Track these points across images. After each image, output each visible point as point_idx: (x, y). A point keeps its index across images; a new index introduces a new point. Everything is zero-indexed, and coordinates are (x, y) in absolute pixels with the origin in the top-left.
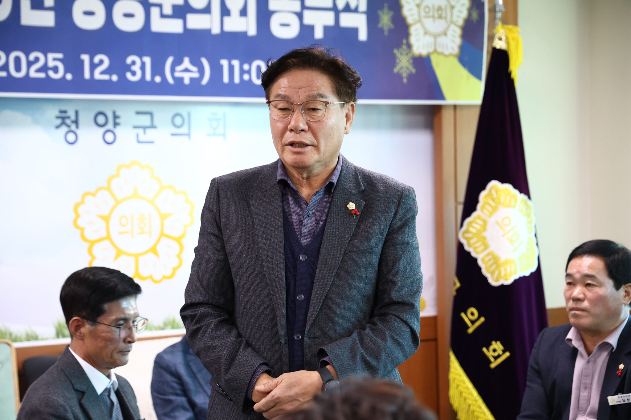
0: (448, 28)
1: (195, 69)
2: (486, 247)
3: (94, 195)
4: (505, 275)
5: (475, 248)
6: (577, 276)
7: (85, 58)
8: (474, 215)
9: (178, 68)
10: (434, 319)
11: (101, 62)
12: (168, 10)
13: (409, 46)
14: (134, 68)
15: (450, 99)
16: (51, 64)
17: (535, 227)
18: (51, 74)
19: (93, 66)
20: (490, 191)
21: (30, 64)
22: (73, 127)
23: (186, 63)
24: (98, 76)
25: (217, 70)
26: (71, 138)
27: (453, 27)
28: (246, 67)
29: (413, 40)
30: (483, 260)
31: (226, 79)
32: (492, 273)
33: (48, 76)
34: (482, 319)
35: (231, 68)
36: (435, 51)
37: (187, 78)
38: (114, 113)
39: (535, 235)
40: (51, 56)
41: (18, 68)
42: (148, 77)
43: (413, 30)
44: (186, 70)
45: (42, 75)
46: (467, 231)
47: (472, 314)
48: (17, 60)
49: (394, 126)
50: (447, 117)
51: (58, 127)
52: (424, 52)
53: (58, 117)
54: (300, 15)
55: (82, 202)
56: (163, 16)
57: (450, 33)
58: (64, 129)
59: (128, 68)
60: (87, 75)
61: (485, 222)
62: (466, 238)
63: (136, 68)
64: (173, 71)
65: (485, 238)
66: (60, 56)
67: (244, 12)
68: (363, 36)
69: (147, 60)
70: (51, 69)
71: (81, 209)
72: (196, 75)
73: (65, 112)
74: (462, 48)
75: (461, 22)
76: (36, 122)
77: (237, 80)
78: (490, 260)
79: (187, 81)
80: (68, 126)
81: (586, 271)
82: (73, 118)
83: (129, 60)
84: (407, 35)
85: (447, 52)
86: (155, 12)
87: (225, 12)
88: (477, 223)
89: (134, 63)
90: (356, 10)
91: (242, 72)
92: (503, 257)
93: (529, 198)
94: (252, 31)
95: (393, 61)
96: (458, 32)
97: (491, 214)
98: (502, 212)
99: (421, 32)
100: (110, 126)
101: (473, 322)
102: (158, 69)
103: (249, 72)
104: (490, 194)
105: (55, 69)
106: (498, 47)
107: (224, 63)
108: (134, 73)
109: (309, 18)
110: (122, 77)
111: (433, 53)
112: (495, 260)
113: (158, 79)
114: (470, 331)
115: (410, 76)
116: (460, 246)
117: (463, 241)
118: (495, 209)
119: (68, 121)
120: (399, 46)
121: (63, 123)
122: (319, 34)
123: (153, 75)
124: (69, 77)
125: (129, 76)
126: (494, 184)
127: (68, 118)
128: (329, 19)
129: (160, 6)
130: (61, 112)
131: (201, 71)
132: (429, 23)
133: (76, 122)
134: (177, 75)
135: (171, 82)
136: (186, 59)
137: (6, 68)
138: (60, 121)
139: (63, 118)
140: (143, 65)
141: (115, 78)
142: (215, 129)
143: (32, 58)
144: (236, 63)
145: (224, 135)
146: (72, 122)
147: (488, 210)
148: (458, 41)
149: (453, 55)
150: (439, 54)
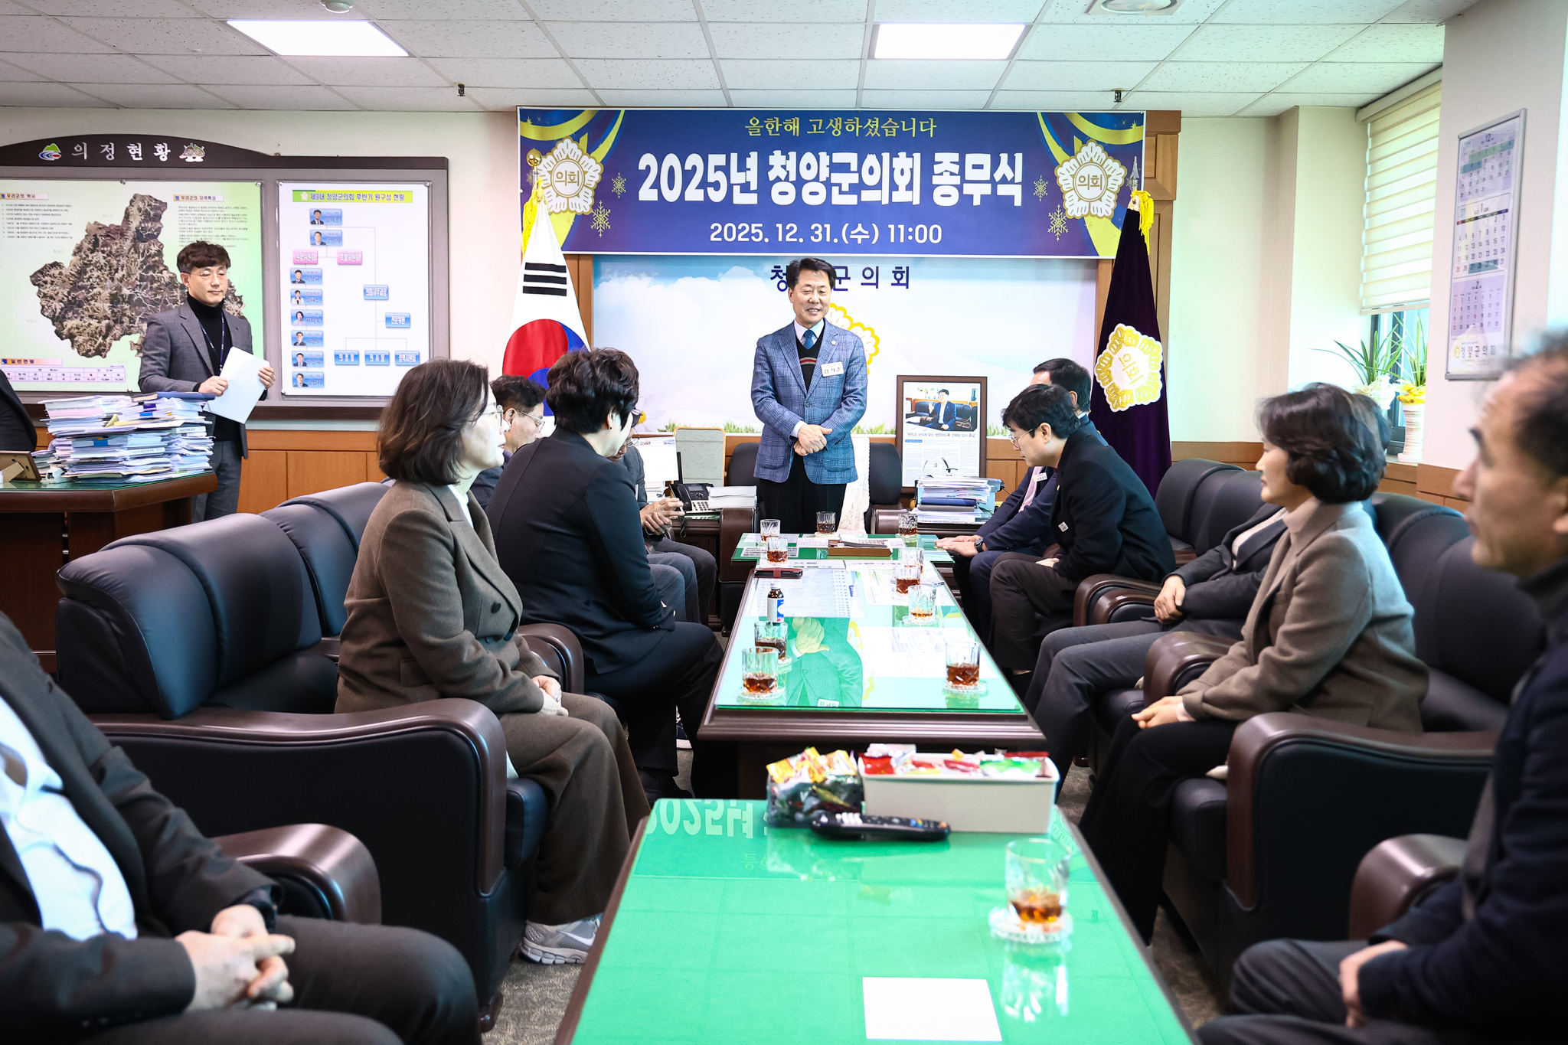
0: (1103, 194)
1: (867, 232)
2: (1112, 379)
4: (1123, 403)
7: (780, 226)
8: (1105, 351)
9: (852, 232)
11: (792, 229)
12: (845, 188)
13: (1064, 210)
14: (816, 232)
16: (754, 231)
18: (753, 238)
19: (785, 232)
20: (1117, 331)
21: (738, 232)
23: (860, 228)
24: (788, 239)
25: (884, 233)
27: (1108, 193)
28: (910, 230)
29: (1067, 205)
30: (1108, 390)
31: (892, 240)
32: (1113, 402)
33: (751, 239)
35: (897, 231)
36: (1089, 214)
37: (860, 238)
40: (753, 226)
41: (730, 236)
42: (828, 240)
43: (1066, 197)
44: (860, 233)
45: (747, 240)
46: (1100, 366)
48: (730, 229)
51: (772, 279)
52: (1078, 215)
53: (773, 271)
54: (960, 188)
56: (841, 192)
57: (1104, 198)
58: (777, 280)
59: (812, 233)
60: (780, 239)
61: (1112, 358)
62: (1099, 372)
63: (819, 233)
64: (848, 234)
65: (1110, 371)
66: (761, 225)
67: (910, 187)
68: (1018, 202)
69: (828, 226)
70: (753, 235)
72: (868, 237)
73: (779, 267)
75: (1116, 189)
76: (757, 274)
77: (902, 240)
79: (859, 242)
80: (781, 278)
83: (813, 227)
84: (1062, 201)
85: (1100, 215)
86: (835, 190)
87: (894, 187)
89: (817, 229)
90: (1012, 182)
91: (907, 234)
92: (1122, 389)
93: (1162, 344)
94: (916, 201)
95: (1048, 223)
96: (1114, 197)
97: (1116, 351)
98: (1124, 350)
99: (1076, 198)
102: (835, 234)
103: (913, 234)
104: (1117, 334)
105: (757, 235)
106: (1132, 209)
107: (892, 227)
108: (817, 237)
109: (968, 189)
111: (1087, 215)
112: (1115, 389)
113: (836, 241)
115: (1063, 235)
117: (1096, 375)
118: (1119, 347)
119: (781, 274)
120: (1054, 210)
121: (777, 275)
122: (977, 202)
123: (832, 238)
124: (766, 240)
125: (812, 238)
126: (1120, 326)
128: (987, 189)
129: (840, 185)
130: (775, 267)
131: (872, 234)
132: (1083, 191)
134: (851, 237)
135: (846, 242)
136: (860, 225)
137: (721, 235)
138: (775, 273)
139: (777, 272)
140: (824, 230)
141: (801, 240)
142: (898, 280)
143: (740, 227)
144: (901, 227)
145: (907, 285)
146: (784, 274)
147: (1114, 349)
148: (1113, 205)
149: (1107, 217)
150: (1093, 216)
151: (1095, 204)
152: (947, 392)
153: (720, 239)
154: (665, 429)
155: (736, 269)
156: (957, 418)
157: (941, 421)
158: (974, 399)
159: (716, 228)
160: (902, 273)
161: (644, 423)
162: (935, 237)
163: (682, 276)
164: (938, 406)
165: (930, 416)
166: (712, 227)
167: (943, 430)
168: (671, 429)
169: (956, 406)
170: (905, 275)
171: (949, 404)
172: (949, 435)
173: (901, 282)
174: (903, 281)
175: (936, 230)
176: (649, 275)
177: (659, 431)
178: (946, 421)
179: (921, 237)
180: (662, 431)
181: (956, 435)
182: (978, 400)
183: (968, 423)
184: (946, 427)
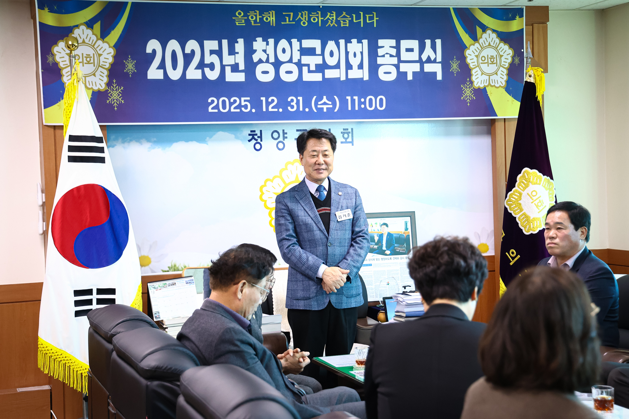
0: (498, 70)
1: (330, 103)
2: (521, 210)
3: (272, 181)
4: (533, 228)
5: (514, 211)
6: (552, 224)
7: (263, 99)
8: (514, 189)
9: (319, 103)
10: (492, 257)
11: (273, 101)
12: (313, 68)
13: (472, 82)
14: (292, 104)
15: (500, 115)
16: (243, 103)
17: (556, 196)
18: (243, 109)
19: (268, 104)
20: (524, 173)
21: (231, 104)
22: (259, 140)
23: (325, 99)
24: (270, 109)
25: (344, 102)
26: (258, 146)
27: (501, 69)
28: (363, 100)
29: (474, 78)
30: (519, 218)
31: (350, 109)
33: (241, 110)
34: (519, 256)
35: (353, 101)
36: (489, 84)
37: (325, 108)
38: (283, 130)
40: (243, 99)
41: (224, 107)
42: (301, 109)
43: (473, 72)
44: (325, 104)
45: (238, 110)
46: (510, 201)
47: (513, 253)
48: (224, 102)
49: (466, 133)
50: (499, 127)
51: (249, 141)
52: (482, 86)
53: (250, 135)
54: (397, 67)
55: (265, 185)
56: (310, 71)
57: (499, 72)
58: (254, 142)
59: (289, 104)
60: (264, 110)
61: (520, 194)
62: (508, 205)
63: (293, 104)
64: (316, 104)
65: (520, 204)
66: (249, 98)
67: (361, 67)
68: (439, 77)
69: (300, 98)
70: (243, 106)
71: (264, 189)
72: (331, 106)
73: (254, 131)
74: (507, 82)
75: (507, 65)
76: (237, 138)
77: (357, 108)
78: (524, 218)
79: (325, 110)
80: (257, 140)
81: (558, 220)
82: (259, 135)
83: (289, 100)
84: (470, 75)
85: (497, 85)
86: (305, 69)
87: (349, 66)
88: (515, 195)
89: (292, 100)
90: (435, 61)
91: (360, 103)
92: (532, 216)
93: (552, 178)
94: (366, 78)
95: (461, 92)
96: (506, 71)
97: (525, 188)
98: (531, 187)
99: (480, 73)
100: (281, 139)
101: (513, 258)
102: (307, 103)
103: (364, 103)
104: (524, 176)
105: (246, 107)
106: (528, 80)
107: (349, 98)
108: (292, 107)
109: (403, 67)
110: (285, 109)
111: (488, 86)
113: (307, 110)
114: (511, 264)
115: (472, 101)
116: (506, 209)
117: (507, 206)
119: (256, 137)
120: (464, 83)
121: (253, 138)
122: (410, 77)
123: (304, 108)
124: (254, 111)
125: (289, 108)
126: (526, 169)
127: (256, 135)
128: (416, 67)
129: (308, 65)
130: (251, 131)
131: (334, 104)
132: (484, 67)
133: (261, 137)
134: (319, 106)
135: (315, 111)
136: (325, 97)
137: (217, 107)
138: (251, 137)
139: (253, 135)
140: (298, 101)
141: (281, 110)
142: (346, 139)
143: (232, 100)
144: (356, 98)
145: (352, 142)
146: (258, 137)
147: (522, 187)
148: (505, 78)
149: (502, 87)
150: (492, 86)
151: (493, 77)
152: (386, 225)
153: (216, 111)
154: (168, 269)
155: (221, 134)
156: (396, 245)
157: (384, 248)
158: (406, 229)
159: (213, 102)
160: (348, 133)
161: (150, 265)
162: (381, 106)
163: (177, 141)
164: (381, 236)
165: (376, 244)
166: (210, 101)
167: (386, 255)
168: (173, 269)
169: (394, 235)
170: (350, 135)
171: (389, 235)
172: (391, 259)
173: (348, 140)
174: (350, 140)
175: (381, 100)
176: (148, 140)
177: (163, 271)
178: (388, 247)
179: (371, 106)
180: (165, 271)
181: (396, 258)
182: (410, 230)
183: (404, 248)
184: (388, 252)
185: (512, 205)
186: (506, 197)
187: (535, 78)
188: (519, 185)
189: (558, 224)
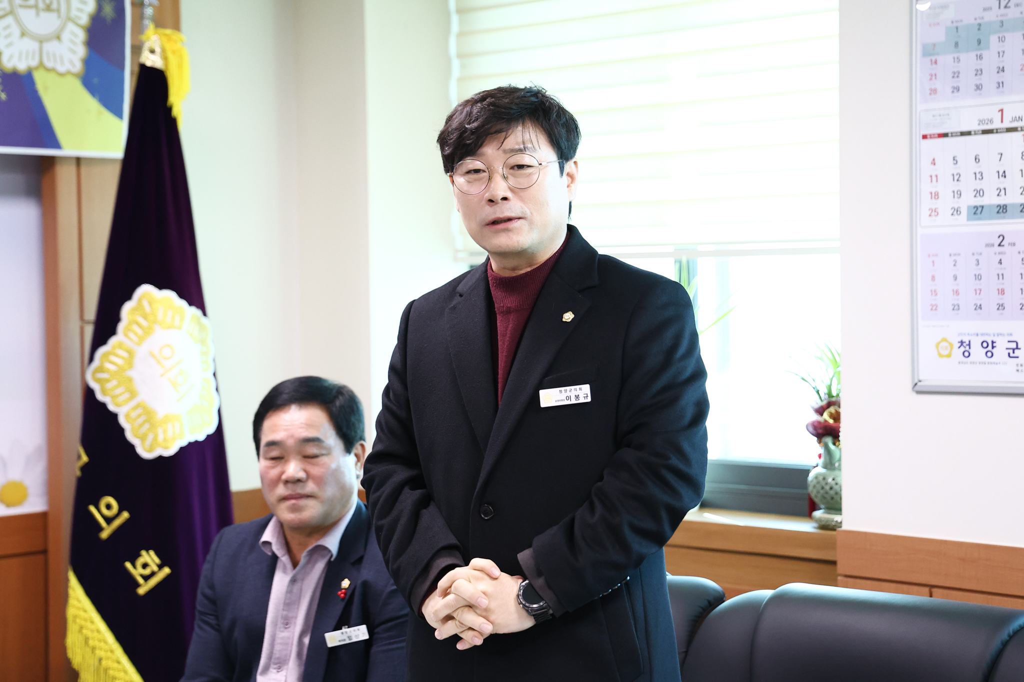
0: (62, 28)
2: (133, 394)
4: (165, 440)
5: (114, 397)
6: (290, 443)
8: (113, 341)
10: (41, 518)
15: (69, 148)
17: (214, 360)
20: (140, 301)
27: (71, 27)
30: (127, 416)
32: (143, 439)
34: (126, 515)
36: (41, 65)
39: (214, 374)
46: (101, 369)
47: (109, 507)
50: (65, 177)
52: (22, 66)
57: (66, 36)
61: (131, 353)
62: (98, 381)
65: (130, 380)
74: (88, 63)
75: (85, 20)
78: (140, 416)
81: (307, 433)
85: (61, 69)
88: (117, 356)
92: (161, 410)
93: (205, 314)
96: (81, 36)
97: (141, 340)
98: (159, 337)
99: (16, 31)
101: (109, 520)
104: (139, 307)
106: (149, 64)
111: (37, 68)
112: (148, 415)
114: (104, 535)
116: (89, 393)
117: (93, 385)
118: (147, 332)
126: (146, 291)
132: (28, 17)
147: (136, 334)
148: (81, 51)
149: (73, 74)
150: (48, 70)
151: (51, 47)
185: (107, 381)
186: (91, 359)
187: (165, 58)
188: (128, 329)
189: (311, 444)
